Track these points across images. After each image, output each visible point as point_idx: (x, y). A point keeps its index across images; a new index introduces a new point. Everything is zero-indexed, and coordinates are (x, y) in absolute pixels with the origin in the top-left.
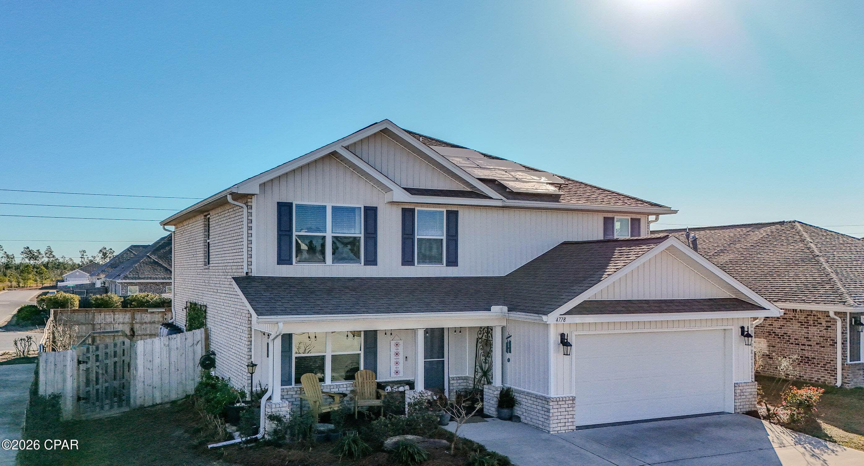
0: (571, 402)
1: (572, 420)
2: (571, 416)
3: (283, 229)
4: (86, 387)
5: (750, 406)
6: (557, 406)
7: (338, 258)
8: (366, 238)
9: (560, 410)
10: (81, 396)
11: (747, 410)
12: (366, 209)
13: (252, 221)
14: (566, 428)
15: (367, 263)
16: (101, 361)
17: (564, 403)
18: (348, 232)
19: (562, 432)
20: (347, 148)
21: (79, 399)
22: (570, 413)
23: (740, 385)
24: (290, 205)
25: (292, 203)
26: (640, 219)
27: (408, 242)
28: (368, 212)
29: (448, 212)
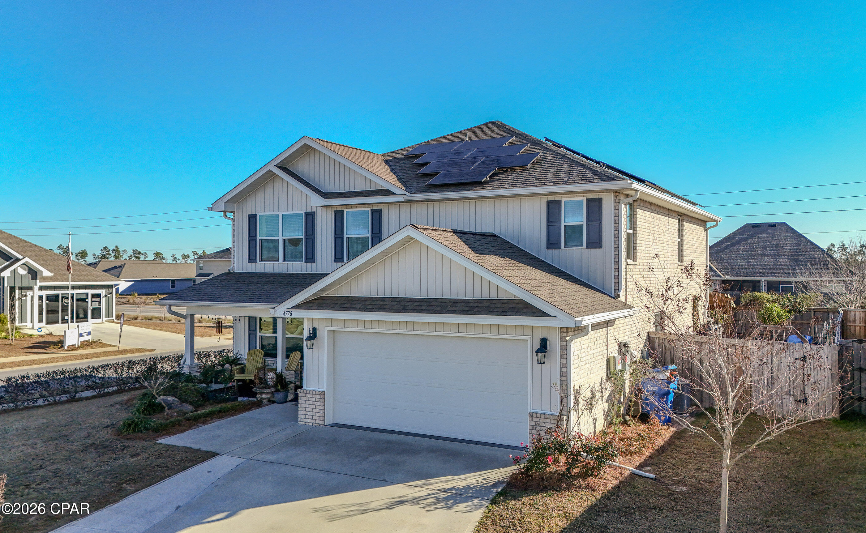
0: (318, 396)
2: (319, 411)
3: (251, 235)
6: (305, 399)
8: (306, 239)
9: (307, 402)
12: (307, 214)
14: (313, 421)
15: (307, 260)
17: (311, 396)
18: (293, 235)
19: (309, 423)
20: (277, 165)
22: (317, 407)
23: (535, 415)
24: (255, 216)
25: (257, 215)
26: (601, 198)
27: (339, 241)
28: (308, 216)
29: (373, 211)
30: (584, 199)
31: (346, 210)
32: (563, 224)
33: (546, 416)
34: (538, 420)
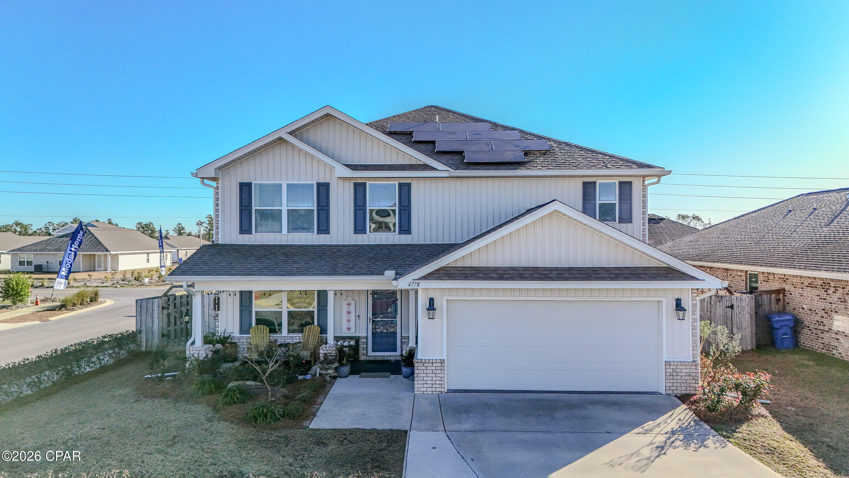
0: (440, 365)
1: (441, 382)
2: (440, 379)
3: (243, 205)
4: (168, 327)
5: (688, 388)
6: (423, 368)
7: (293, 228)
8: (318, 211)
9: (425, 371)
10: (165, 333)
11: (684, 392)
12: (319, 185)
13: (218, 199)
14: (433, 389)
15: (320, 231)
16: (178, 308)
17: (431, 365)
18: (302, 206)
19: (428, 392)
20: (291, 133)
21: (163, 335)
22: (437, 375)
23: (672, 363)
24: (249, 185)
25: (251, 183)
26: (632, 182)
27: (360, 213)
28: (321, 188)
29: (400, 185)
30: (617, 182)
31: (368, 183)
32: (598, 202)
33: (683, 364)
34: (675, 367)
